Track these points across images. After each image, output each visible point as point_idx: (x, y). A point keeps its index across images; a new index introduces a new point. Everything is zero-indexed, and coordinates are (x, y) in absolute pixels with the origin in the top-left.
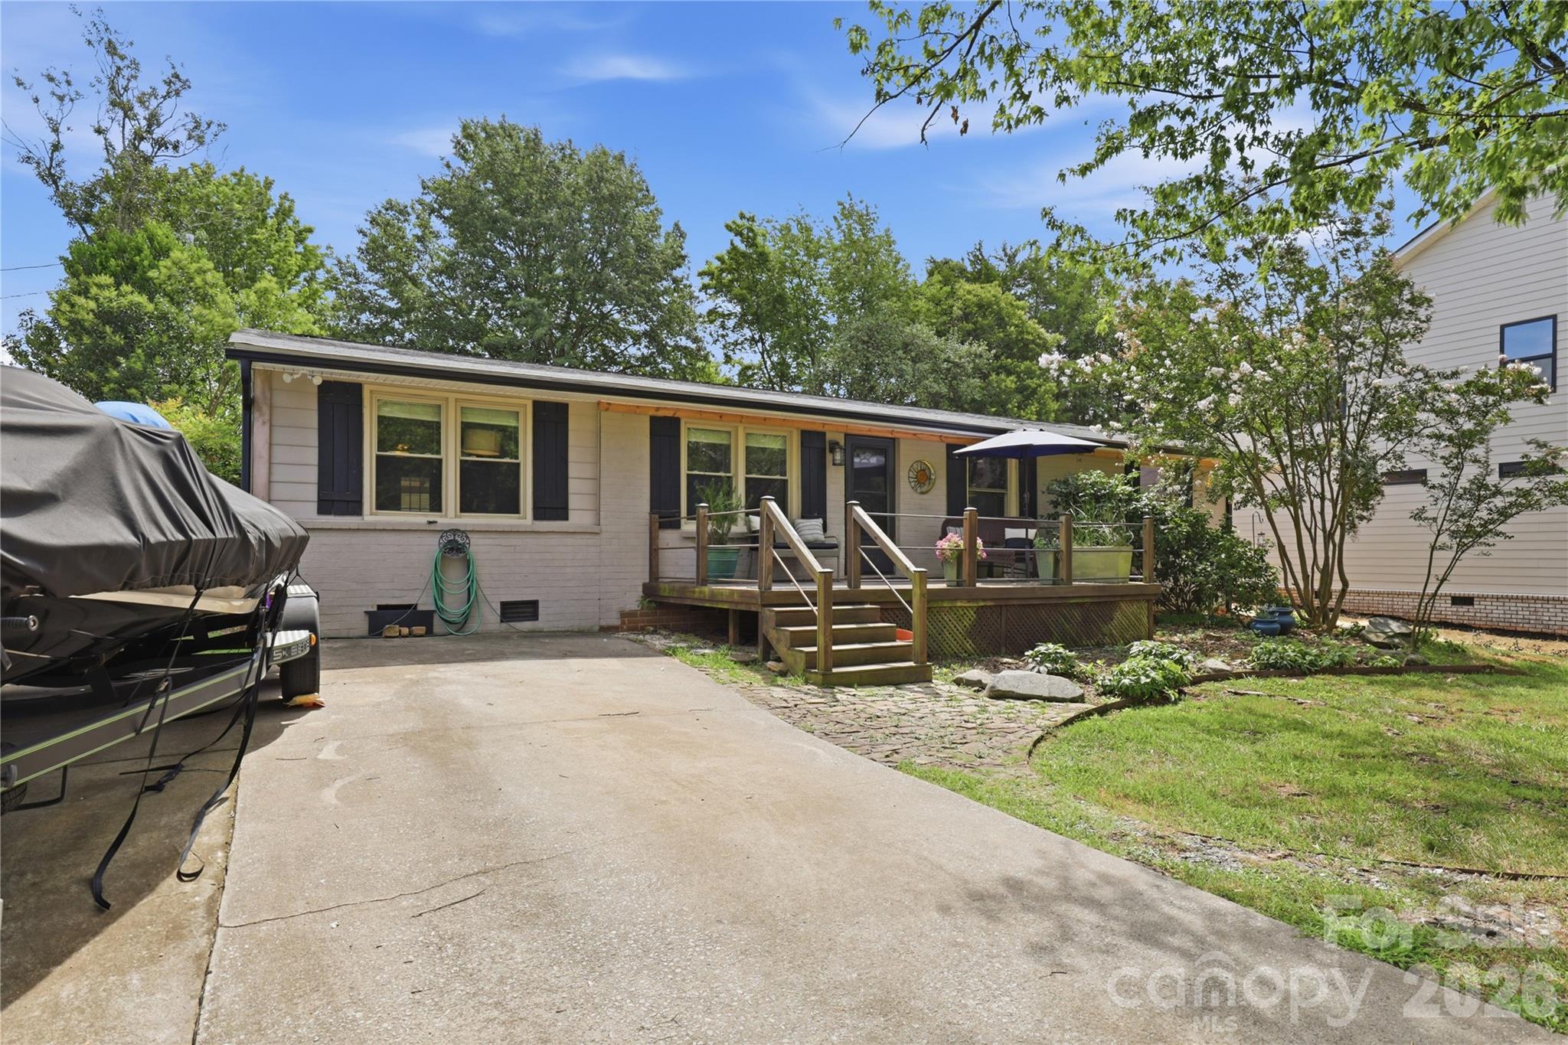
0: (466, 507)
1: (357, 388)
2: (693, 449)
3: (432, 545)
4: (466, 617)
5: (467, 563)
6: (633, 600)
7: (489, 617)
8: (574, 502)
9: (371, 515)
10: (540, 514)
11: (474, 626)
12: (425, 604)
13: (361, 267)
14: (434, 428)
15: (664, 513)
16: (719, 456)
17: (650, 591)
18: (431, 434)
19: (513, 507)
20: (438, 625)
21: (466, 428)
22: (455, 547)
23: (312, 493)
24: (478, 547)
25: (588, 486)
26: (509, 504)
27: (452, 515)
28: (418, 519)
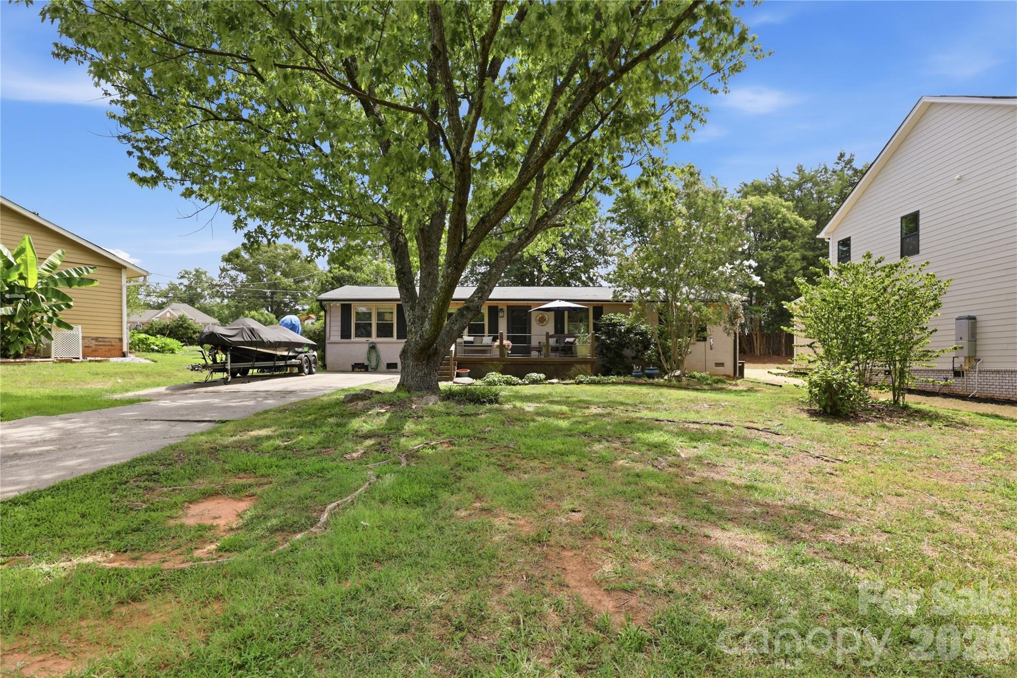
0: (378, 336)
1: (350, 305)
3: (366, 348)
4: (377, 366)
5: (377, 352)
7: (383, 366)
9: (354, 339)
10: (398, 337)
11: (379, 369)
12: (366, 363)
14: (370, 314)
18: (369, 315)
19: (392, 336)
20: (370, 369)
21: (378, 314)
22: (373, 347)
23: (339, 333)
24: (378, 347)
26: (390, 335)
27: (374, 338)
28: (364, 339)
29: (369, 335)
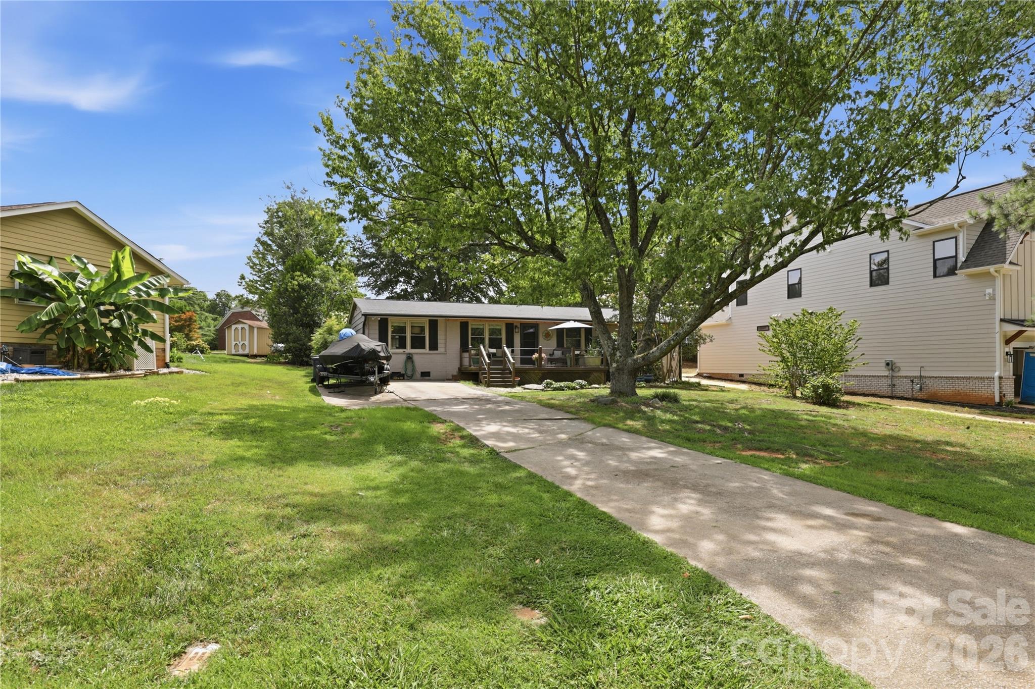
0: (412, 347)
1: (387, 319)
2: (472, 329)
3: (404, 357)
4: (413, 374)
5: (413, 362)
6: (455, 372)
7: (418, 375)
8: (439, 345)
10: (430, 349)
11: (414, 377)
12: (403, 372)
13: (363, 237)
14: (405, 328)
15: (464, 348)
16: (481, 332)
17: (460, 369)
18: (403, 329)
19: (424, 347)
20: (406, 377)
21: (412, 327)
22: (410, 358)
24: (415, 358)
25: (443, 341)
26: (423, 346)
27: (409, 350)
28: (401, 351)
29: (405, 348)
